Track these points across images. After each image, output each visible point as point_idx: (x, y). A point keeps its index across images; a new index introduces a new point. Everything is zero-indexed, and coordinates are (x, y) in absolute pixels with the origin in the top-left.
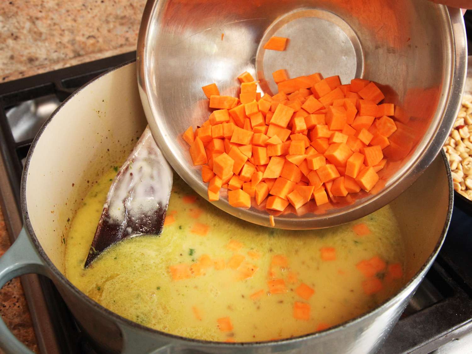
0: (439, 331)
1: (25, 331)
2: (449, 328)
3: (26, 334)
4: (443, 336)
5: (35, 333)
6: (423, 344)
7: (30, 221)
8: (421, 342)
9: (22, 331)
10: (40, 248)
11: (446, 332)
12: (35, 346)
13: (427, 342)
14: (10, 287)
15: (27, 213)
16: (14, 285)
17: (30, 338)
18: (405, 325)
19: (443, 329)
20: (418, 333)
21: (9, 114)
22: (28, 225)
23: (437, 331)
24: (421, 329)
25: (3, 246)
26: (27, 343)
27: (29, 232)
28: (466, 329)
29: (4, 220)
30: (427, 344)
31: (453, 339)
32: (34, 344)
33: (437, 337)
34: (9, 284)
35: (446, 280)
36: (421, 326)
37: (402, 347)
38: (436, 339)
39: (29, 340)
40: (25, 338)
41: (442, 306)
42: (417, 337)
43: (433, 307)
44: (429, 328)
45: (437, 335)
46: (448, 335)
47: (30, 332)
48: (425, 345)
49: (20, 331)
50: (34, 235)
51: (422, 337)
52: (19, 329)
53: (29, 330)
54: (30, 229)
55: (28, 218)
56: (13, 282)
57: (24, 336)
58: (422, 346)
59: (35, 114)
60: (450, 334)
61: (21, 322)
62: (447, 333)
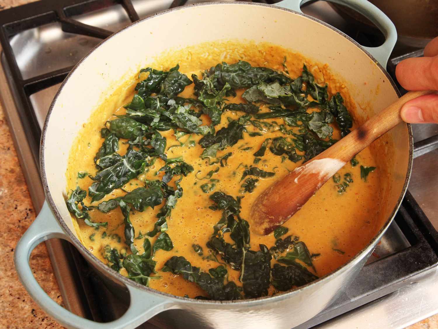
0: (398, 277)
1: (42, 261)
2: (407, 274)
3: (43, 264)
4: (401, 281)
5: (51, 263)
6: (381, 288)
7: (50, 195)
8: (380, 285)
9: (40, 261)
10: (61, 220)
11: (403, 278)
12: (52, 274)
13: (386, 286)
14: (27, 221)
15: (47, 187)
16: (30, 219)
17: (47, 268)
18: (369, 270)
19: (401, 275)
20: (379, 278)
21: (13, 42)
22: (49, 198)
23: (396, 277)
24: (382, 274)
25: (18, 181)
26: (45, 272)
27: (51, 205)
28: (423, 275)
29: (17, 156)
30: (385, 288)
31: (411, 283)
32: (51, 273)
33: (395, 282)
34: (26, 218)
35: (413, 230)
36: (382, 272)
37: (363, 289)
38: (394, 284)
39: (46, 269)
40: (42, 267)
41: (404, 255)
42: (377, 281)
43: (396, 255)
44: (389, 274)
45: (396, 280)
46: (405, 280)
47: (47, 263)
48: (383, 289)
49: (38, 261)
50: (55, 208)
51: (381, 282)
52: (37, 259)
53: (45, 261)
54: (52, 202)
55: (49, 192)
56: (29, 216)
57: (42, 266)
58: (381, 289)
59: (38, 40)
60: (407, 279)
61: (39, 254)
62: (405, 279)
